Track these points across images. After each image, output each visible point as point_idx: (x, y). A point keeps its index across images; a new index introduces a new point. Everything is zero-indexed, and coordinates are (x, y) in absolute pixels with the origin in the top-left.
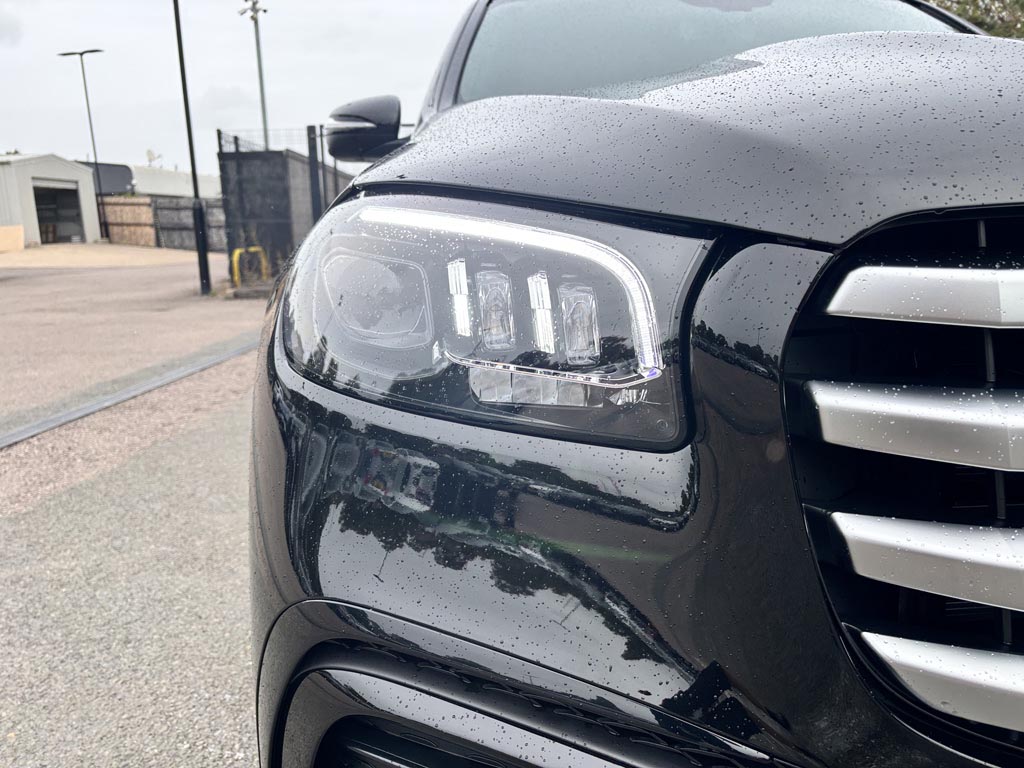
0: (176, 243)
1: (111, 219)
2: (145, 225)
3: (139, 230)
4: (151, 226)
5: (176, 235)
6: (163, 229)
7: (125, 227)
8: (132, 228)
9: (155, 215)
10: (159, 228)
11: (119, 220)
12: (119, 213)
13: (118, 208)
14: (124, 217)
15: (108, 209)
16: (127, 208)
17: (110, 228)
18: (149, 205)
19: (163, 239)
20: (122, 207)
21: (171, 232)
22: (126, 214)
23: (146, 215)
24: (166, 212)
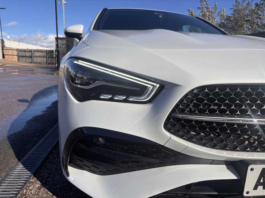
0: (24, 61)
1: (5, 53)
2: (15, 55)
3: (13, 56)
4: (17, 56)
5: (24, 59)
6: (20, 56)
7: (9, 56)
8: (11, 56)
9: (18, 53)
10: (19, 57)
11: (8, 54)
12: (7, 52)
13: (7, 51)
14: (9, 53)
15: (4, 50)
16: (10, 51)
17: (5, 56)
18: (17, 50)
19: (20, 59)
20: (9, 50)
21: (22, 57)
22: (10, 52)
23: (16, 53)
24: (21, 52)
